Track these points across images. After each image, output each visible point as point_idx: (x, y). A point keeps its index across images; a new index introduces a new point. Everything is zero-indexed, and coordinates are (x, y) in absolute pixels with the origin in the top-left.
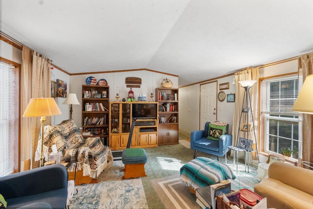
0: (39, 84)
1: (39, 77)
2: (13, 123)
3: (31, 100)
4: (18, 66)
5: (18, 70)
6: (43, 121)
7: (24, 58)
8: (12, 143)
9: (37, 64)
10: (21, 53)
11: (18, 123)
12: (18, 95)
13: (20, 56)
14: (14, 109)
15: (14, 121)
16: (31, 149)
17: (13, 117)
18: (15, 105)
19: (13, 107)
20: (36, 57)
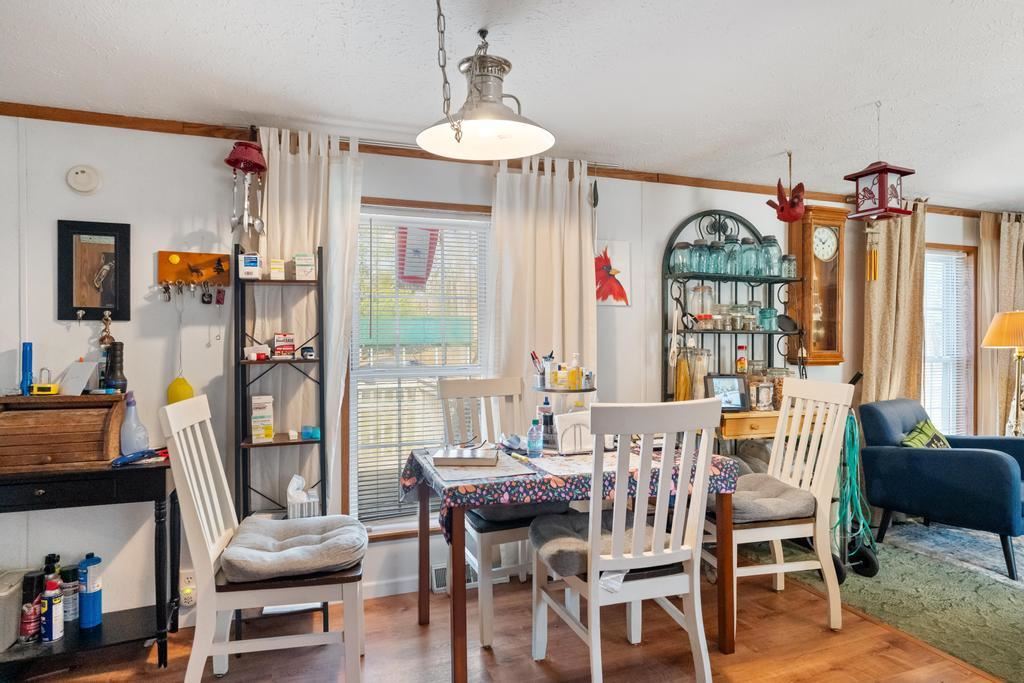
0: (1013, 281)
1: (1014, 266)
2: (965, 363)
3: (996, 316)
4: (973, 251)
5: (972, 258)
6: (1019, 357)
7: (984, 233)
8: (963, 404)
9: (1010, 238)
10: (978, 224)
11: (973, 363)
12: (973, 308)
13: (976, 231)
14: (967, 335)
15: (965, 359)
16: (998, 418)
17: (966, 353)
18: (967, 328)
19: (964, 333)
20: (1008, 224)
